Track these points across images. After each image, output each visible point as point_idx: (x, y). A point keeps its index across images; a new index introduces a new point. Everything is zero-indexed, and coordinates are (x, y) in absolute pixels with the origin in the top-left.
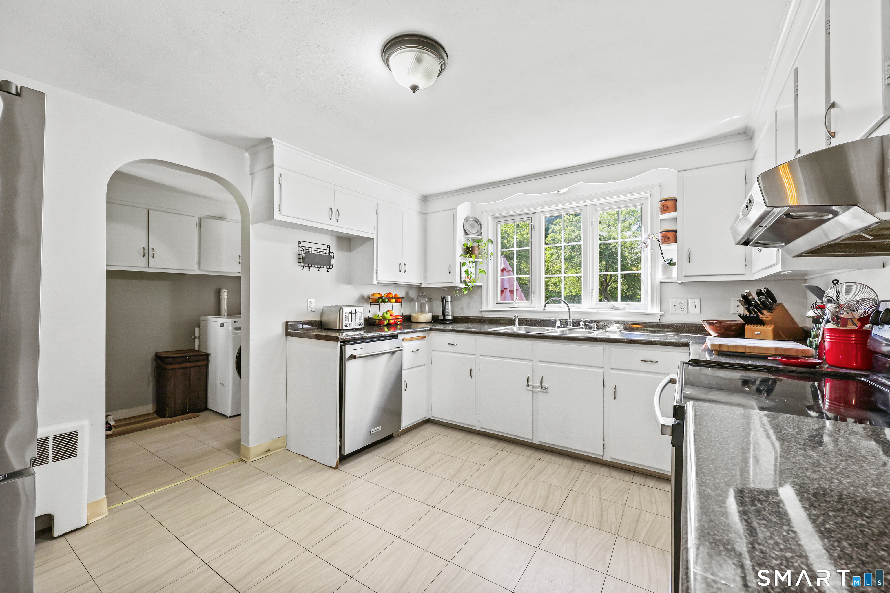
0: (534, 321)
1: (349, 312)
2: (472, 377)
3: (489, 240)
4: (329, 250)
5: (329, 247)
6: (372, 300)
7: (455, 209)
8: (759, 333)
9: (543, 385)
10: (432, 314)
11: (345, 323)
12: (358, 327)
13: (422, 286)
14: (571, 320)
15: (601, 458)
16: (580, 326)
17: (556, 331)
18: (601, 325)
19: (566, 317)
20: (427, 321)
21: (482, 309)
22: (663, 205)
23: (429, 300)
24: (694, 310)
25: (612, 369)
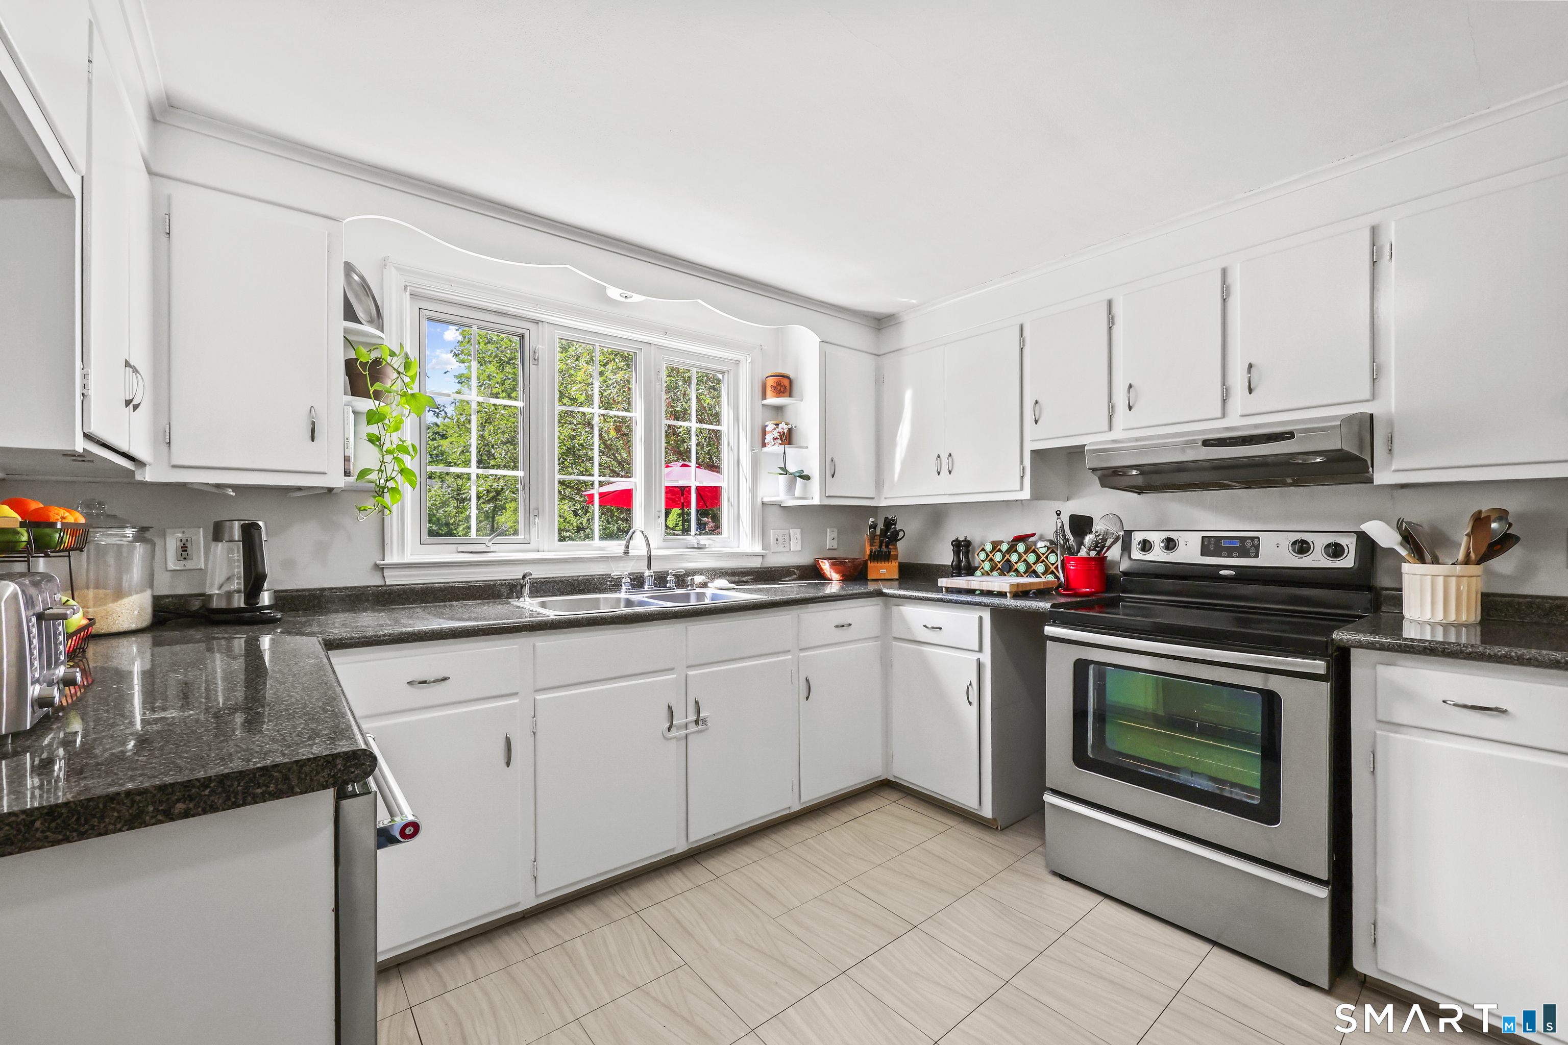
2: (510, 764)
7: (336, 220)
8: (884, 571)
9: (701, 715)
14: (653, 574)
16: (668, 585)
17: (631, 601)
19: (633, 567)
21: (386, 562)
22: (779, 383)
23: (143, 533)
24: (795, 545)
25: (801, 650)
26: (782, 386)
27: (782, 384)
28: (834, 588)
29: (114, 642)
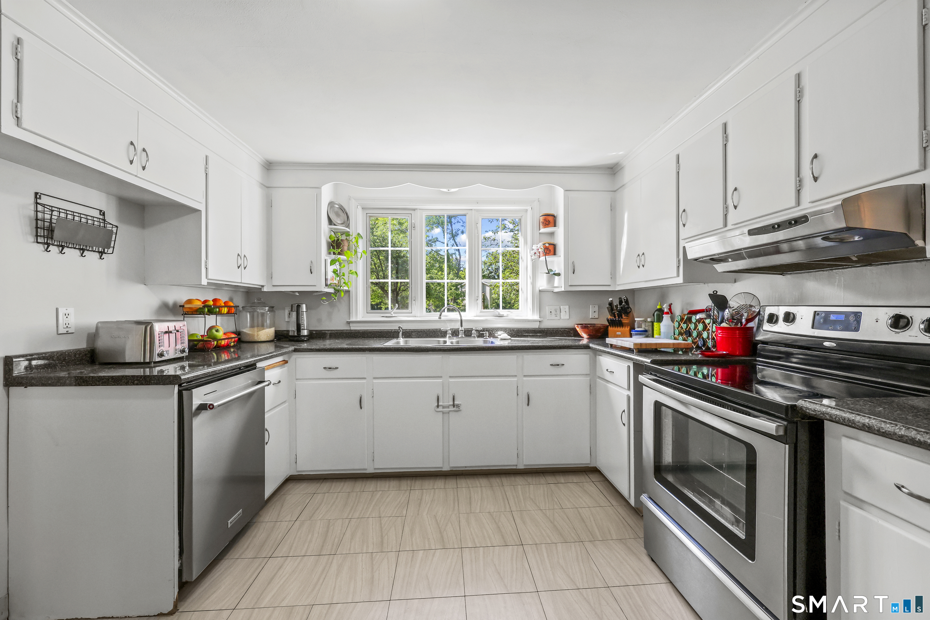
0: (419, 332)
1: (164, 331)
2: (361, 408)
3: (359, 234)
4: (104, 220)
5: (104, 213)
6: (188, 310)
7: (319, 188)
8: (619, 333)
9: (456, 403)
10: (275, 329)
11: (157, 350)
12: (179, 355)
13: (265, 289)
14: (463, 329)
15: (515, 467)
16: (472, 335)
17: (450, 342)
18: (492, 332)
19: (457, 326)
20: (268, 340)
21: (350, 320)
22: (545, 220)
23: (272, 309)
24: (565, 315)
25: (524, 376)
26: (547, 221)
27: (547, 220)
28: (585, 341)
29: (259, 344)
